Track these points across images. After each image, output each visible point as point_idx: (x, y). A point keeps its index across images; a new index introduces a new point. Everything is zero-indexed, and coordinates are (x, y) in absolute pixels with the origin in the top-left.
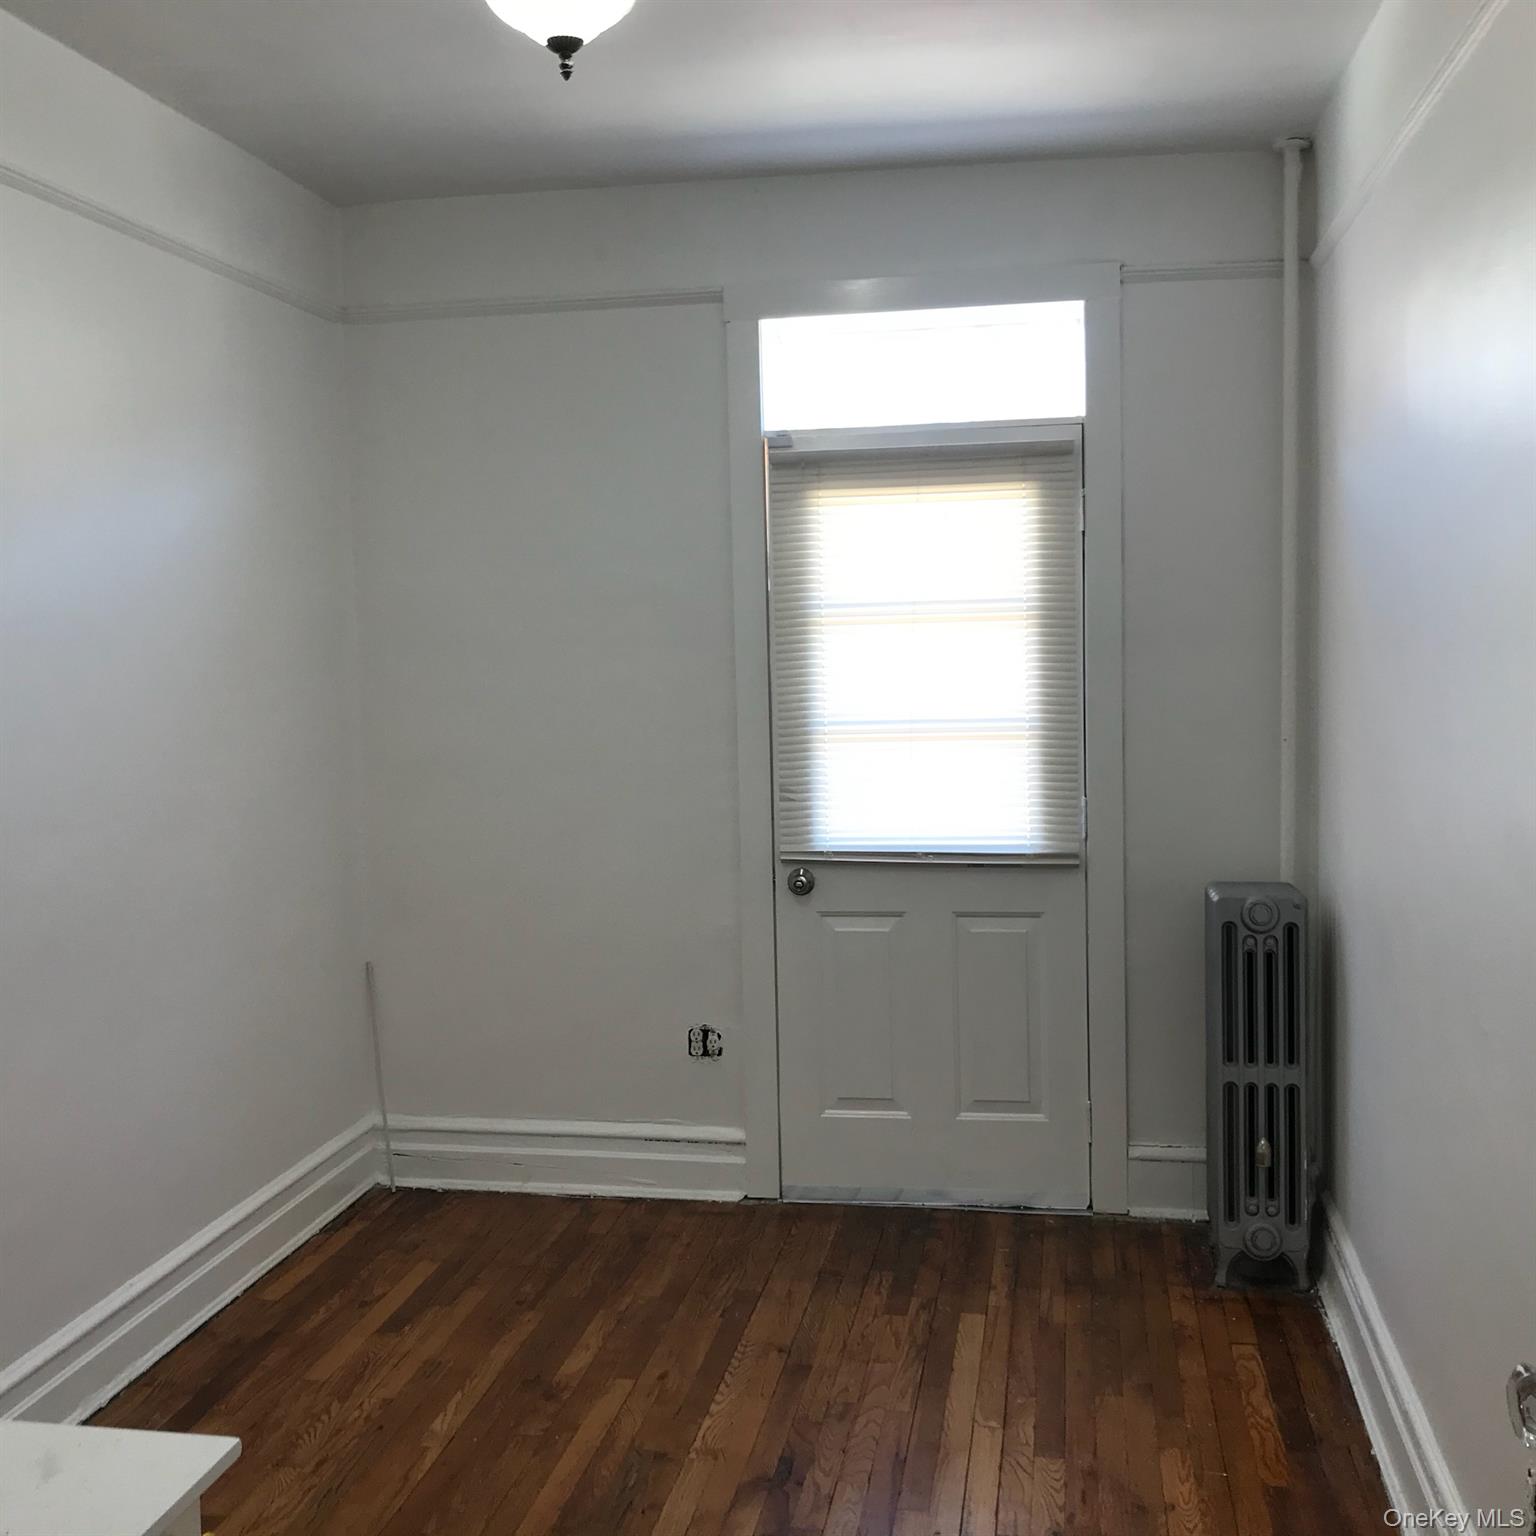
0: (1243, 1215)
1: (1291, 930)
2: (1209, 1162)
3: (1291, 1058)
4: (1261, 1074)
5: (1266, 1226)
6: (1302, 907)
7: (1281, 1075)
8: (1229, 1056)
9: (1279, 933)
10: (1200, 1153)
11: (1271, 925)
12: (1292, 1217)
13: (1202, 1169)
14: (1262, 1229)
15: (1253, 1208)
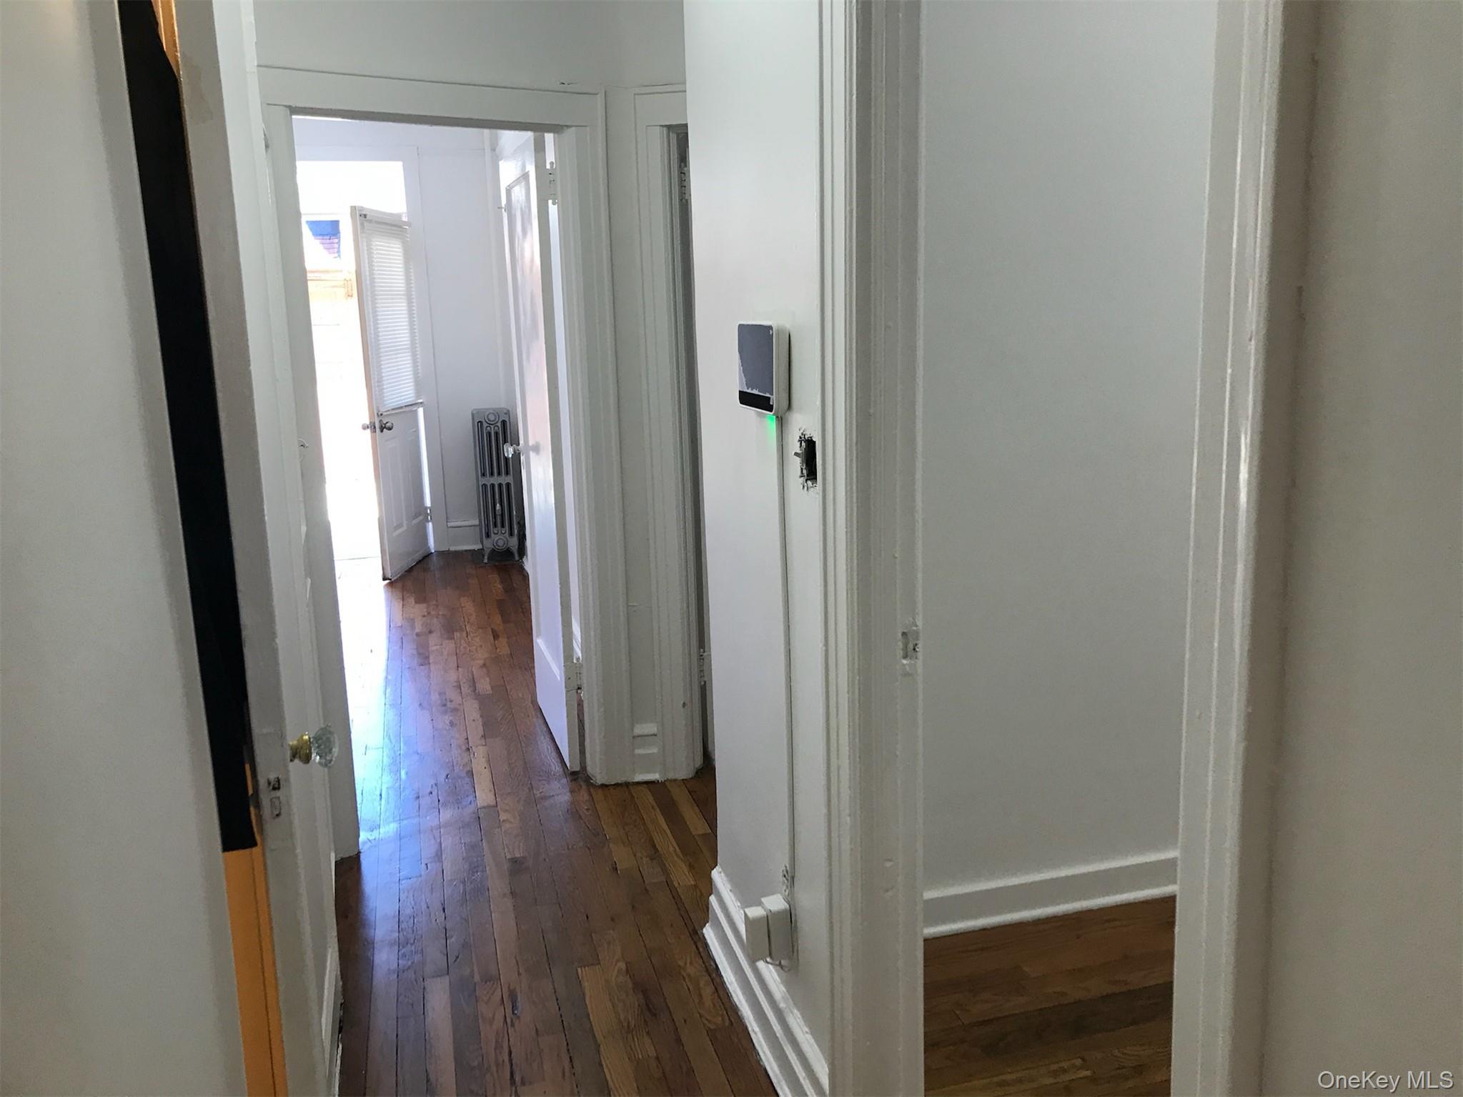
0: (492, 535)
1: (504, 422)
2: (480, 525)
3: (507, 473)
4: (496, 480)
5: (501, 537)
6: (508, 413)
7: (504, 480)
8: (483, 475)
9: (499, 424)
10: (477, 522)
11: (495, 422)
12: (511, 534)
13: (478, 529)
14: (500, 539)
15: (496, 532)
